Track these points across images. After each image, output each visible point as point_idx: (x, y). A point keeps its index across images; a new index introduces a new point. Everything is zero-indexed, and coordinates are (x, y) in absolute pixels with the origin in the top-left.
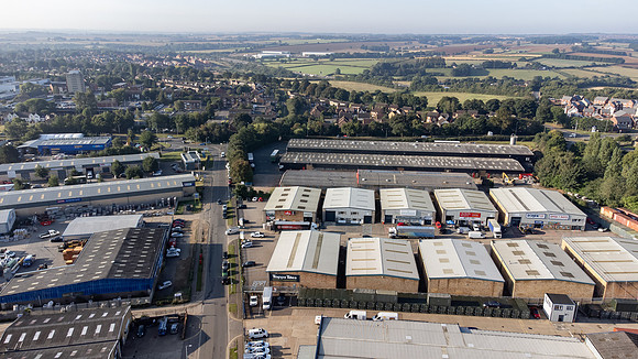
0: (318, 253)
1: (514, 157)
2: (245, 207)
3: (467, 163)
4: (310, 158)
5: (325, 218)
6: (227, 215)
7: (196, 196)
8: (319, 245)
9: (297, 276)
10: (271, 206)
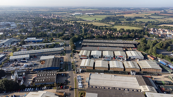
0: (90, 63)
1: (133, 44)
2: (74, 54)
3: (123, 45)
4: (88, 44)
5: (91, 57)
6: (71, 56)
7: (64, 52)
8: (90, 62)
9: (86, 67)
10: (80, 54)
